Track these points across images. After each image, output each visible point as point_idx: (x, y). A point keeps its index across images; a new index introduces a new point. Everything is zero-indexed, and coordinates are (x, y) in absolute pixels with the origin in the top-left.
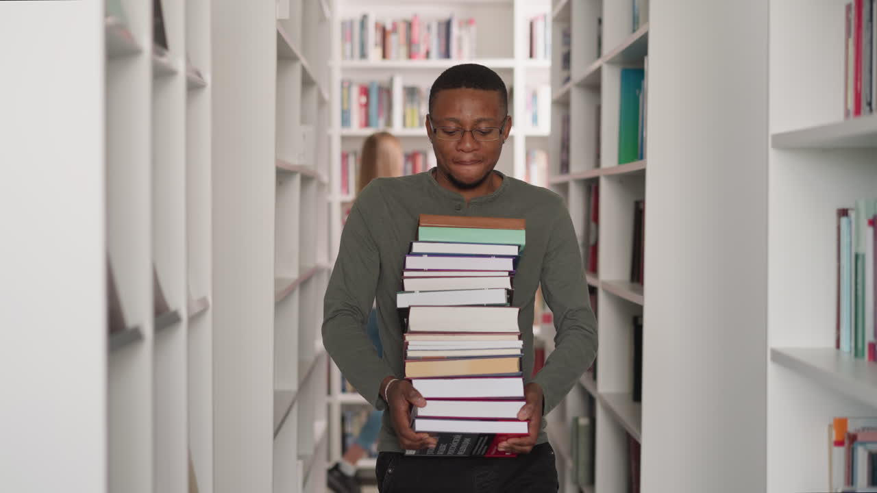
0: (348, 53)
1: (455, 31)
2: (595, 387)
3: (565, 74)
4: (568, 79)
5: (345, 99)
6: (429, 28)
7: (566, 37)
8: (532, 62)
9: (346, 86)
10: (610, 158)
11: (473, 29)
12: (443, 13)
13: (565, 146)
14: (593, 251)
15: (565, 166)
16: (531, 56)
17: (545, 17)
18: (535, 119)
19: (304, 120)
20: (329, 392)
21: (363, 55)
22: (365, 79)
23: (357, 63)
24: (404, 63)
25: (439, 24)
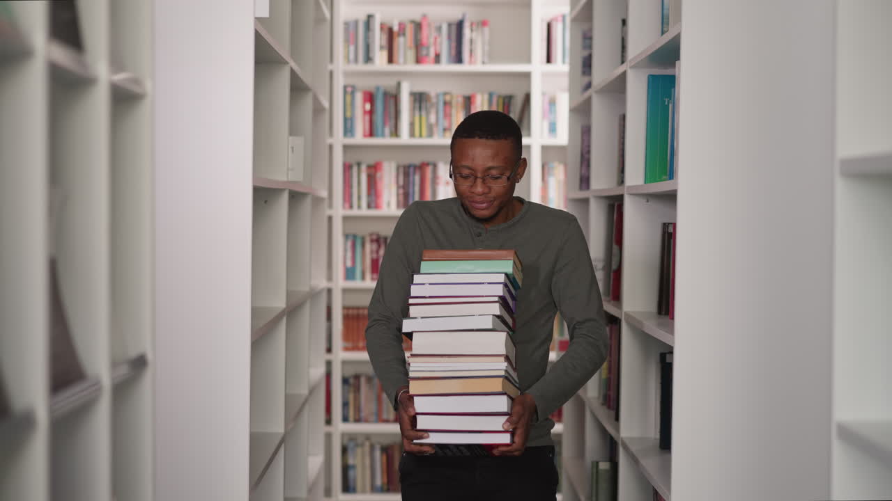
0: (352, 56)
1: (467, 32)
2: (617, 429)
3: (586, 79)
4: (589, 86)
5: (348, 106)
6: (439, 29)
7: (587, 39)
8: (550, 67)
9: (349, 91)
10: (635, 175)
11: (486, 29)
12: (454, 13)
13: (585, 160)
14: (615, 277)
15: (585, 182)
16: (549, 60)
17: (564, 17)
18: (553, 129)
19: (293, 131)
20: (329, 422)
21: (368, 59)
22: (370, 84)
23: (362, 67)
24: (412, 67)
25: (450, 25)
